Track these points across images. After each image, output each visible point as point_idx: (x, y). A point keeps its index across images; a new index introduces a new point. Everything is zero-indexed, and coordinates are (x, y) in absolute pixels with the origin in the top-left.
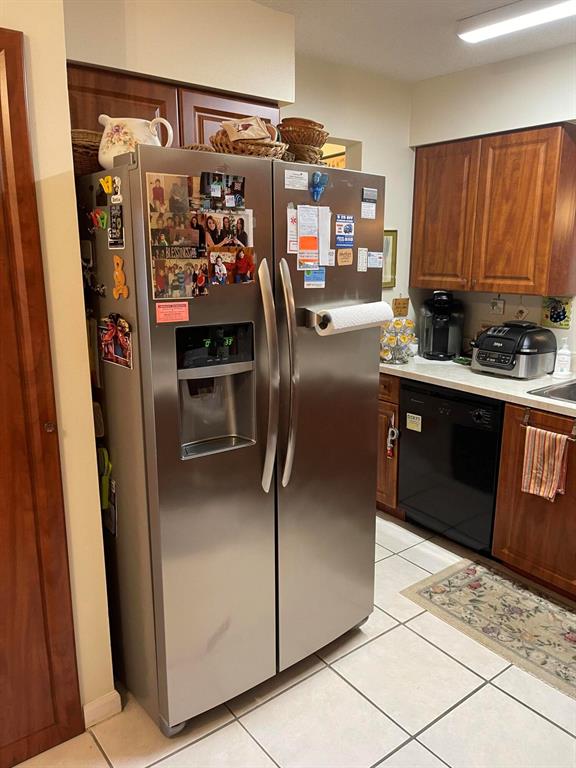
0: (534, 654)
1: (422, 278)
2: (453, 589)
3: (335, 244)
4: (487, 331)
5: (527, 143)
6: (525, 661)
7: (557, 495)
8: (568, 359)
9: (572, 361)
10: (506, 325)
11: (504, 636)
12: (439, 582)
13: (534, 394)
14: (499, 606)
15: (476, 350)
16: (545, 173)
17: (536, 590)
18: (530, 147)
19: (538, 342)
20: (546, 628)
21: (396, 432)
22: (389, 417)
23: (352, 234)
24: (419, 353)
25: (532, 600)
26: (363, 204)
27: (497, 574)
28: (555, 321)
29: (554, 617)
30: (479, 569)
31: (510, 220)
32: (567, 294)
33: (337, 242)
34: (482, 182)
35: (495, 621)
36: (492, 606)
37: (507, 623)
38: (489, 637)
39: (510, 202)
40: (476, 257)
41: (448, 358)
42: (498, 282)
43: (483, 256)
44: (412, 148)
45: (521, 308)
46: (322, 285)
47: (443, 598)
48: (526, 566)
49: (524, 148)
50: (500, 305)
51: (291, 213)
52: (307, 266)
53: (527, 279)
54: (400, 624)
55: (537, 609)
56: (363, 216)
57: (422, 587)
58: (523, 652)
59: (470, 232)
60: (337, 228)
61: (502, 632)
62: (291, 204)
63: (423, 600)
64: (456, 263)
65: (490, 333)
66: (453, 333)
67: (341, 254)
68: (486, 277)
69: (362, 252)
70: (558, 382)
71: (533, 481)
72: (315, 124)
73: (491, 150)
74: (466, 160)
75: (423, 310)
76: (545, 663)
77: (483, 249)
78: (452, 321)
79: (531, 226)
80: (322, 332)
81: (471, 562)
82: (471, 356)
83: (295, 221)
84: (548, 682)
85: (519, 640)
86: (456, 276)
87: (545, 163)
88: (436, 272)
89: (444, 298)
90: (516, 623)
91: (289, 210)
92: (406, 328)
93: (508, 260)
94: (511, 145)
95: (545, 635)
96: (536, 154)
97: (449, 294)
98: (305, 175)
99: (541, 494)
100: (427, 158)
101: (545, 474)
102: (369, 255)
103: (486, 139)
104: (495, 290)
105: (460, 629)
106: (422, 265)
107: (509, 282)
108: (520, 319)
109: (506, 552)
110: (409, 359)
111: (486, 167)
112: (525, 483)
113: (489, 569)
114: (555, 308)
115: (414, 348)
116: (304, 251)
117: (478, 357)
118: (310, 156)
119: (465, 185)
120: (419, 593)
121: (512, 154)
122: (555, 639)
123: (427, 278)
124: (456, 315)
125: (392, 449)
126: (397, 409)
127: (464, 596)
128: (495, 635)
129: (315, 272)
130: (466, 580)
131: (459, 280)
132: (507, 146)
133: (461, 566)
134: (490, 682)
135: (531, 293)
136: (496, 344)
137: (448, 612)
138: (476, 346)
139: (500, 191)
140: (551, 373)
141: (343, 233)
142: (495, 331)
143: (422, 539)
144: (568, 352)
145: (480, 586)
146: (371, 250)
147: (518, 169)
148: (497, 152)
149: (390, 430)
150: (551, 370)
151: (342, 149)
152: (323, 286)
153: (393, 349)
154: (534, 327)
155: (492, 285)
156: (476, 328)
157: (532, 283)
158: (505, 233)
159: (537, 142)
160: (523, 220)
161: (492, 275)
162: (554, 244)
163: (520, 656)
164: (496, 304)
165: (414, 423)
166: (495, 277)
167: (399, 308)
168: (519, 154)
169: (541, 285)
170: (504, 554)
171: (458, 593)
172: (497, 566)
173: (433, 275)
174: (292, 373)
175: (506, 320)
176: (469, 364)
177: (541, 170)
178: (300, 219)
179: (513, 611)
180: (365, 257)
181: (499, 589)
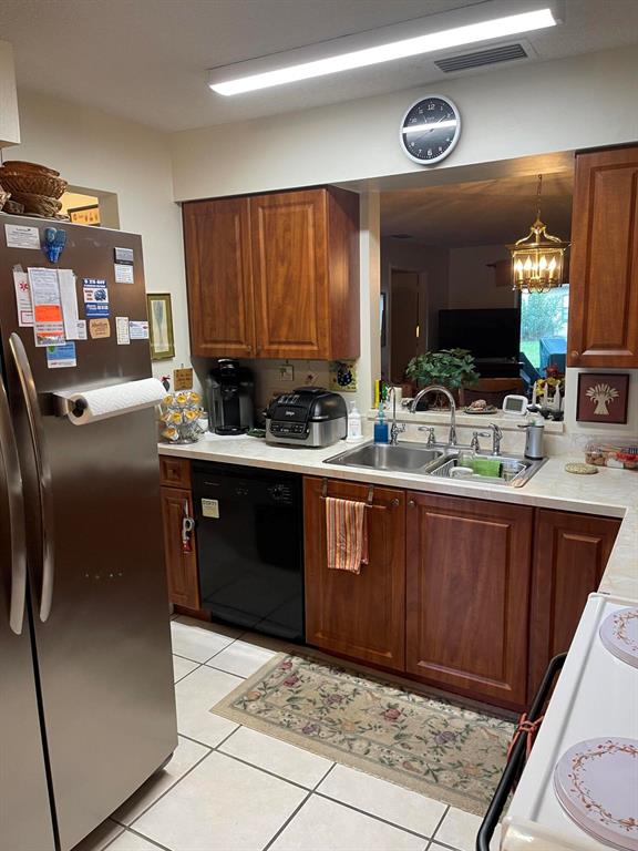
0: (356, 744)
1: (204, 346)
2: (268, 691)
3: (84, 312)
4: (277, 400)
5: (295, 204)
6: (348, 755)
7: (362, 565)
8: (359, 422)
9: (362, 424)
10: (296, 392)
11: (325, 732)
12: (252, 688)
13: (330, 463)
14: (319, 698)
15: (268, 421)
16: (315, 236)
17: (352, 670)
18: (298, 209)
19: (328, 407)
20: (366, 710)
21: (192, 521)
22: (182, 506)
23: (107, 301)
24: (210, 428)
25: (350, 683)
26: (117, 266)
27: (313, 662)
28: (343, 385)
29: (372, 695)
30: (296, 661)
31: (288, 283)
32: (350, 357)
33: (87, 311)
34: (256, 243)
35: (315, 716)
36: (310, 701)
37: (328, 715)
38: (310, 738)
39: (286, 265)
40: (259, 322)
41: (241, 431)
42: (283, 347)
43: (265, 321)
44: (178, 203)
45: (310, 373)
46: (73, 362)
47: (259, 704)
48: (341, 647)
49: (292, 209)
50: (289, 370)
51: (19, 277)
52: (50, 341)
53: (311, 344)
54: (213, 749)
55: (355, 692)
56: (117, 280)
57: (234, 698)
58: (345, 746)
59: (249, 294)
60: (85, 294)
61: (323, 727)
62: (19, 266)
63: (237, 713)
64: (238, 328)
65: (280, 402)
66: (244, 404)
67: (94, 325)
68: (271, 343)
69: (122, 322)
70: (353, 446)
71: (338, 555)
72: (48, 170)
73: (260, 210)
74: (237, 219)
75: (209, 381)
76: (368, 752)
77: (265, 314)
78: (242, 391)
79: (309, 289)
80: (77, 421)
81: (286, 655)
82: (264, 427)
83: (26, 286)
84: (373, 773)
85: (340, 733)
86: (240, 343)
87: (314, 226)
88: (219, 339)
89: (230, 366)
90: (336, 714)
91: (15, 274)
92: (191, 401)
93: (291, 324)
94: (280, 206)
95: (365, 719)
96: (304, 216)
97: (235, 362)
98: (35, 231)
99: (347, 568)
100: (195, 214)
101: (348, 546)
102: (130, 325)
103: (254, 198)
104: (281, 356)
105: (279, 737)
106: (203, 332)
107: (294, 347)
108: (310, 385)
109: (320, 635)
110: (199, 436)
111: (257, 228)
112: (330, 560)
113: (305, 659)
114: (341, 372)
115: (204, 423)
116: (42, 323)
117: (272, 429)
118: (44, 208)
119: (238, 246)
120: (232, 706)
121: (281, 214)
122: (375, 722)
123: (209, 346)
124: (245, 384)
125: (189, 542)
126: (190, 496)
127: (280, 697)
128: (316, 733)
129: (61, 348)
130: (282, 677)
131: (244, 347)
132: (276, 207)
133: (277, 662)
134: (314, 791)
135: (315, 358)
136: (288, 413)
137: (265, 720)
138: (269, 417)
139: (274, 253)
140: (344, 439)
141: (95, 301)
142: (285, 399)
143: (230, 640)
144: (358, 415)
145: (298, 679)
146: (131, 319)
147: (290, 230)
148: (267, 212)
149: (185, 520)
150: (344, 436)
151: (94, 201)
152: (75, 365)
153: (180, 427)
154: (324, 393)
155: (278, 351)
156: (267, 397)
157: (315, 348)
158: (284, 297)
159: (304, 203)
160: (300, 283)
161: (277, 340)
162: (332, 306)
163: (342, 750)
164: (285, 370)
165: (211, 509)
166: (280, 343)
167: (183, 380)
168: (288, 215)
169: (325, 349)
170: (317, 638)
171: (274, 695)
172: (313, 653)
173: (216, 342)
174: (40, 473)
175: (296, 387)
176: (264, 436)
177: (311, 231)
178: (33, 284)
179: (332, 700)
180: (126, 327)
181: (317, 678)
